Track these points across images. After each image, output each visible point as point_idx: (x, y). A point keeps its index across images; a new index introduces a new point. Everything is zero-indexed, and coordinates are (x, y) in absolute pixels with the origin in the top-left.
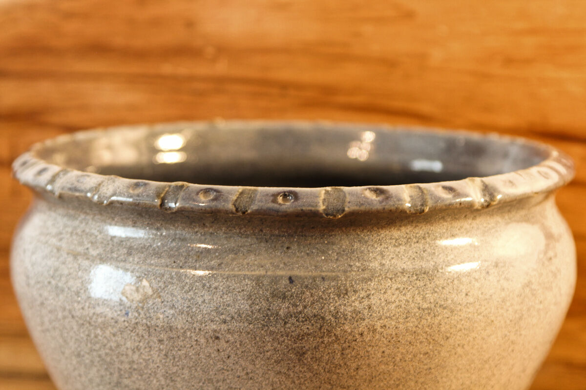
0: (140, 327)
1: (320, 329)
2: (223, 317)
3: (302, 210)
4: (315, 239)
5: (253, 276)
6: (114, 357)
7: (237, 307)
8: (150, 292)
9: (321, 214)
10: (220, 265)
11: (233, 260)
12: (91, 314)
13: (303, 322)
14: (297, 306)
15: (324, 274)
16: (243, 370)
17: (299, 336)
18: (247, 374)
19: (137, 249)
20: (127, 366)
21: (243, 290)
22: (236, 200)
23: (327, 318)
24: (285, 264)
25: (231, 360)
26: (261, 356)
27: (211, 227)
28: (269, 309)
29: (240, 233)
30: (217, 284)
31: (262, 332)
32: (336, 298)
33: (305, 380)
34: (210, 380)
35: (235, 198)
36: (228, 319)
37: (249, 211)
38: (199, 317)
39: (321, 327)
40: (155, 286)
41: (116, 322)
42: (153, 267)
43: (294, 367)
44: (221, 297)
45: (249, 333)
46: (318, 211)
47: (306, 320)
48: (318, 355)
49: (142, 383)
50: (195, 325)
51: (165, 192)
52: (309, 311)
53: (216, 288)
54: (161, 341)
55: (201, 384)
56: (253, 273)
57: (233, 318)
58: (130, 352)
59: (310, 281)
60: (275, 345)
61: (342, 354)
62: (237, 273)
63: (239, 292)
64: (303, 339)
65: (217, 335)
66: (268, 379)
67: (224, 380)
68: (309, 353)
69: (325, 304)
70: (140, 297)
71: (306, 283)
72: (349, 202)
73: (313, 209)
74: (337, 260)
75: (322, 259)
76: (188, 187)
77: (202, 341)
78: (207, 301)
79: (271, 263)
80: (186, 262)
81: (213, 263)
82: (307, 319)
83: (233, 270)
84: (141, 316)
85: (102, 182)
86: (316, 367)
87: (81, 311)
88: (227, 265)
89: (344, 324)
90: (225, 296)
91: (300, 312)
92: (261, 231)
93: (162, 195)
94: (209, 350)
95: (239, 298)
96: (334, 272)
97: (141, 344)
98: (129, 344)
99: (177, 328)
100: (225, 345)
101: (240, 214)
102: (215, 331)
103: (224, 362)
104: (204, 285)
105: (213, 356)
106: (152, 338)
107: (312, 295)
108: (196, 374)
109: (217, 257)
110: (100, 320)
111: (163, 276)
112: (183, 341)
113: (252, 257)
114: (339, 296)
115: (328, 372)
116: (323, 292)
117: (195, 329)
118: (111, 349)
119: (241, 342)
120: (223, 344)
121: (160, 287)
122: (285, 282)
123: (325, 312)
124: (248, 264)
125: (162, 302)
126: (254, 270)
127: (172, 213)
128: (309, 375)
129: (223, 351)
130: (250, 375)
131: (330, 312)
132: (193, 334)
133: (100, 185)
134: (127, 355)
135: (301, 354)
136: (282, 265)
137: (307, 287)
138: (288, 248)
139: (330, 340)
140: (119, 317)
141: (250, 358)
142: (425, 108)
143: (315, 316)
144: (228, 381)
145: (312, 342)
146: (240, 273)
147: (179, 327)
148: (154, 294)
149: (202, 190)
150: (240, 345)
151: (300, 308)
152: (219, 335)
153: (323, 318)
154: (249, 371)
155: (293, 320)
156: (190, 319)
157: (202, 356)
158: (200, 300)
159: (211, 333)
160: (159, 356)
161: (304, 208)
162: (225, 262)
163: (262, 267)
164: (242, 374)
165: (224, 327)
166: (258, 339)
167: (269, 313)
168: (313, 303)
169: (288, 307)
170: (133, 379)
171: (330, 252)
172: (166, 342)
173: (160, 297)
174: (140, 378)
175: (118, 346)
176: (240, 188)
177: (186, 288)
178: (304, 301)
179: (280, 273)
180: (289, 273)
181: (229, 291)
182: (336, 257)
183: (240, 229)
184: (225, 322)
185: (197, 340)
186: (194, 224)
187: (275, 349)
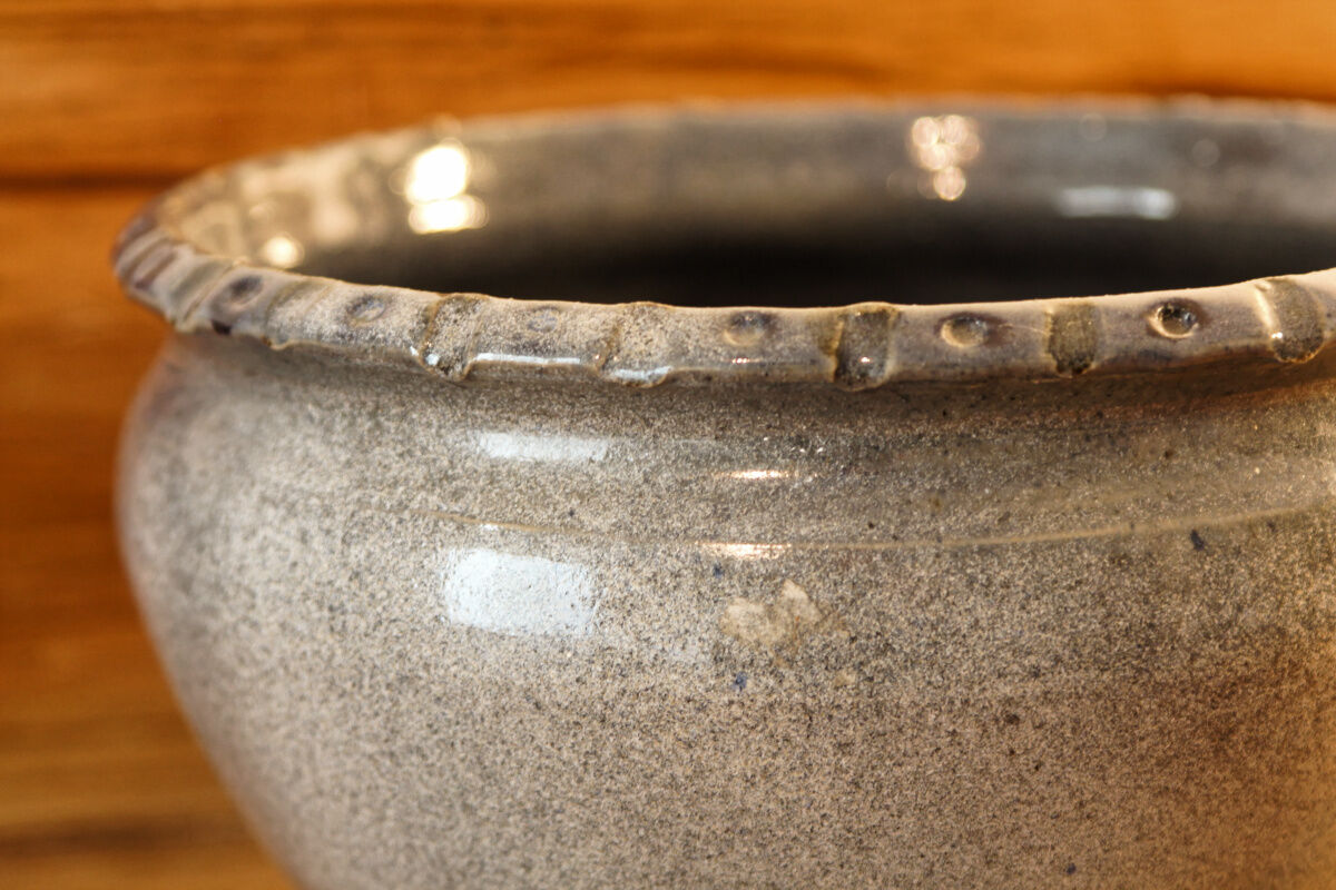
0: (781, 716)
1: (1275, 661)
2: (1033, 659)
3: (1227, 348)
4: (1231, 422)
5: (1100, 539)
6: (680, 807)
7: (1069, 630)
8: (812, 614)
9: (1271, 353)
10: (1004, 519)
11: (1035, 501)
12: (610, 695)
13: (1235, 648)
14: (1219, 608)
15: (1270, 513)
16: (1072, 795)
17: (1223, 687)
18: (1081, 804)
19: (742, 500)
20: (719, 827)
21: (1079, 583)
22: (1052, 339)
23: (1291, 630)
24: (1171, 498)
25: (1043, 775)
26: (1125, 752)
27: (964, 418)
28: (1151, 626)
29: (1042, 426)
30: (1006, 573)
31: (1136, 688)
32: (1308, 575)
33: (1221, 803)
34: (975, 836)
35: (1047, 333)
36: (1045, 664)
37: (1094, 365)
38: (965, 670)
39: (1278, 655)
40: (825, 597)
41: (701, 709)
42: (811, 545)
43: (1203, 770)
44: (1023, 608)
45: (1099, 696)
46: (1264, 347)
47: (1243, 643)
48: (1262, 731)
49: (760, 866)
50: (951, 693)
51: (839, 334)
52: (1250, 618)
53: (1006, 585)
54: (844, 747)
55: (947, 848)
56: (1099, 532)
57: (1058, 660)
58: (737, 788)
59: (1244, 537)
60: (1164, 718)
61: (1317, 720)
62: (1056, 537)
63: (1070, 588)
64: (1233, 693)
65: (1012, 711)
66: (1132, 811)
67: (1016, 829)
68: (1243, 728)
69: (1284, 593)
70: (782, 631)
71: (1235, 544)
72: (1329, 316)
73: (1253, 343)
74: (1290, 471)
75: (1256, 476)
76: (900, 315)
77: (970, 732)
78: (983, 623)
79: (1136, 501)
80: (904, 523)
81: (982, 516)
82: (1245, 638)
83: (1043, 529)
84: (786, 685)
85: (620, 322)
86: (1252, 765)
87: (575, 688)
88: (1022, 516)
89: (1328, 640)
90: (1035, 604)
91: (1229, 624)
92: (1100, 415)
93: (835, 345)
94: (986, 753)
95: (1071, 603)
96: (1291, 505)
97: (780, 761)
98: (736, 765)
99: (898, 706)
100: (1033, 735)
101: (1068, 375)
102: (1009, 701)
103: (1023, 780)
104: (971, 581)
105: (994, 768)
106: (818, 741)
107: (1252, 574)
108: (937, 824)
109: (990, 498)
110: (643, 708)
111: (846, 566)
112: (913, 738)
113: (1084, 490)
114: (1312, 567)
115: (1279, 772)
116: (1277, 563)
117: (952, 702)
118: (673, 783)
119: (1077, 721)
120: (1027, 733)
121: (842, 598)
122: (1183, 546)
123: (1286, 613)
124: (1078, 509)
125: (853, 639)
126: (1099, 525)
127: (868, 391)
128: (1233, 786)
129: (1026, 751)
130: (1088, 809)
131: (1297, 613)
132: (943, 718)
133: (615, 330)
134: (725, 795)
135: (1222, 735)
136: (1165, 503)
137: (1238, 552)
138: (1168, 455)
139: (1295, 687)
140: (710, 695)
141: (1095, 762)
142: (868, 48)
143: (1264, 629)
144: (1025, 831)
145: (1255, 699)
146: (1064, 535)
147: (904, 702)
148: (825, 618)
149: (943, 320)
150: (1074, 730)
151: (1228, 613)
152: (1020, 712)
153: (1282, 632)
154: (1088, 796)
155: (1213, 647)
156: (935, 678)
157: (964, 771)
158: (964, 623)
159: (997, 709)
160: (832, 786)
161: (1232, 344)
162: (1015, 508)
163: (1117, 512)
164: (1069, 807)
165: (1035, 687)
166: (1121, 708)
167: (1153, 636)
168: (1256, 596)
169: (1200, 614)
170: (732, 857)
171: (1269, 454)
172: (859, 748)
173: (844, 626)
174: (756, 852)
175: (699, 773)
176: (1050, 306)
177: (921, 593)
178: (1236, 593)
179: (1169, 523)
180: (1190, 523)
181: (1042, 588)
182: (1286, 465)
183: (1044, 417)
184: (1036, 673)
185: (954, 733)
186: (914, 415)
187: (1161, 731)
